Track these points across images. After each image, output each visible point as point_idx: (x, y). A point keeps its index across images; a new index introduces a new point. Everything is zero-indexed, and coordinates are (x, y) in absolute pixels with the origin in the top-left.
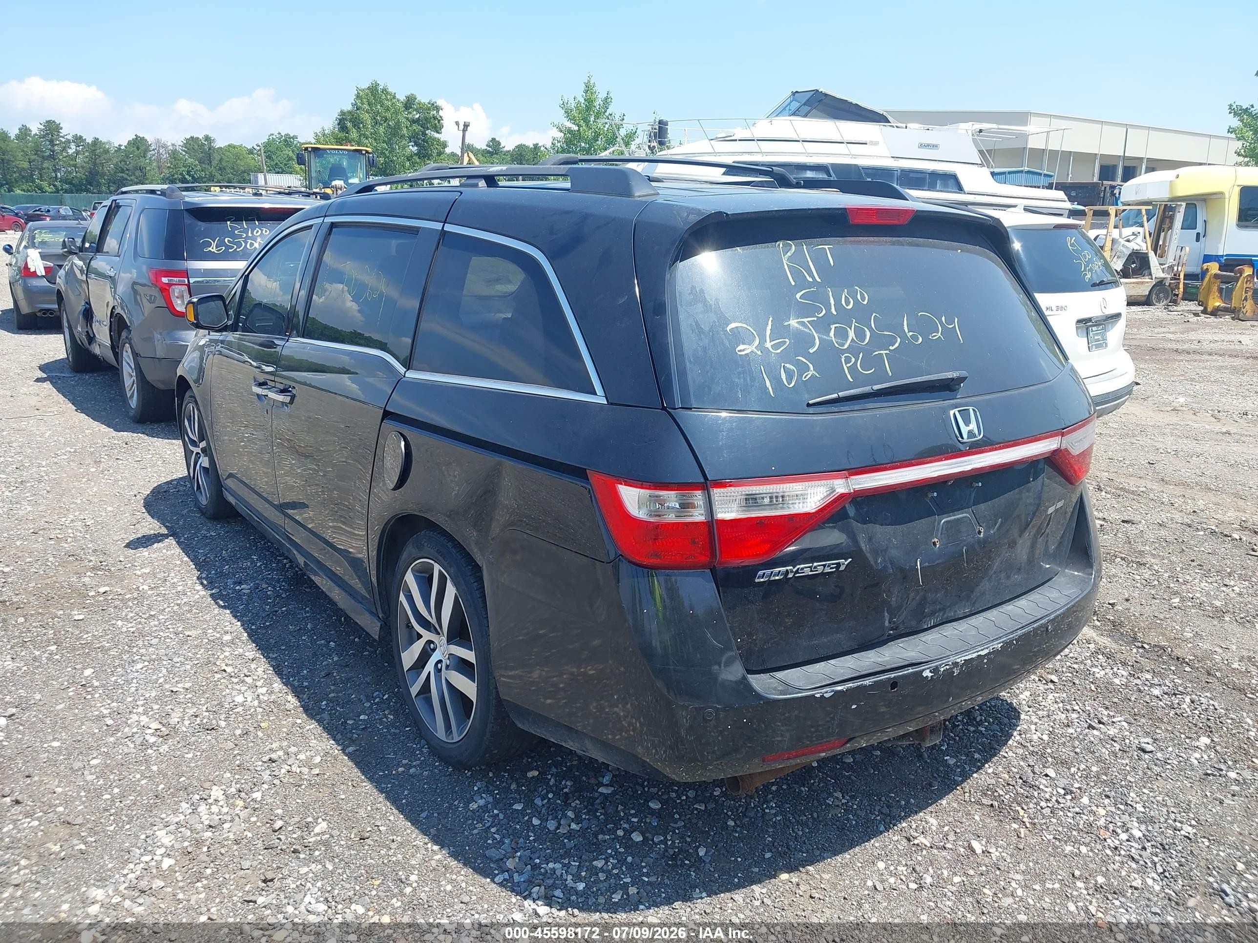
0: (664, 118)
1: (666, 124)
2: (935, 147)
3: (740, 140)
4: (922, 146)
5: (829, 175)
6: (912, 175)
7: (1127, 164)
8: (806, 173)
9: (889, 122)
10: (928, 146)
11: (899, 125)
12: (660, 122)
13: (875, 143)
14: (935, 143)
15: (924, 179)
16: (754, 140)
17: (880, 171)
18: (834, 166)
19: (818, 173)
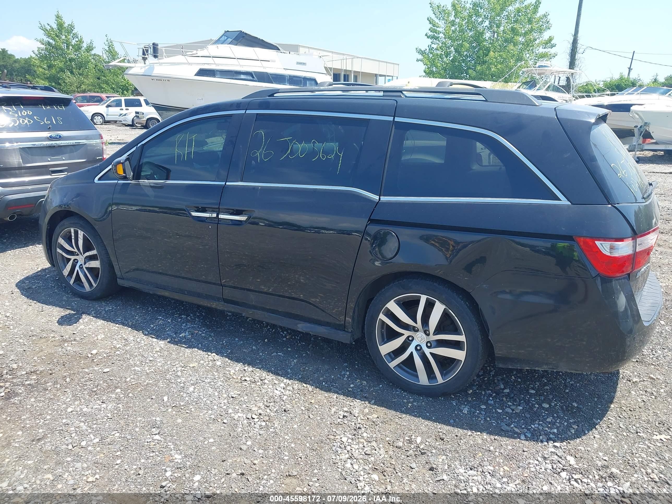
0: (156, 42)
1: (157, 45)
2: (304, 64)
3: (201, 57)
4: (298, 63)
5: (253, 77)
6: (294, 79)
7: (336, 72)
8: (241, 76)
9: (280, 50)
10: (301, 63)
11: (285, 52)
12: (154, 44)
13: (274, 61)
14: (304, 62)
15: (301, 81)
16: (210, 57)
17: (279, 76)
18: (255, 72)
19: (247, 76)
